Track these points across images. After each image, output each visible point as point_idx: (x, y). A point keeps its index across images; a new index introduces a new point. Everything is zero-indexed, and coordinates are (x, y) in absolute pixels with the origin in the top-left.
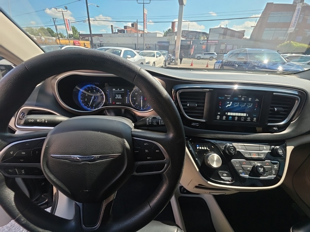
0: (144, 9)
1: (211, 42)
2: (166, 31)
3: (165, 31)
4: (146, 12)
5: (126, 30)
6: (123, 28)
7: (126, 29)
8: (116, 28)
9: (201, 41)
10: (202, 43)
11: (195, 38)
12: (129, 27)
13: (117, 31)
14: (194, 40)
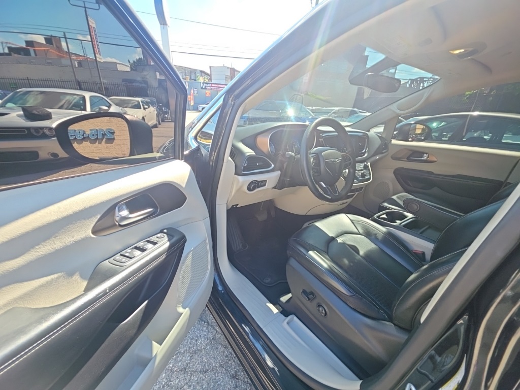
0: (89, 19)
1: (217, 87)
2: (134, 62)
3: (131, 62)
4: (93, 24)
5: (31, 49)
6: (24, 45)
7: (33, 47)
8: (4, 45)
9: (202, 85)
10: (204, 87)
11: (191, 79)
12: (40, 44)
13: (6, 51)
14: (188, 81)
